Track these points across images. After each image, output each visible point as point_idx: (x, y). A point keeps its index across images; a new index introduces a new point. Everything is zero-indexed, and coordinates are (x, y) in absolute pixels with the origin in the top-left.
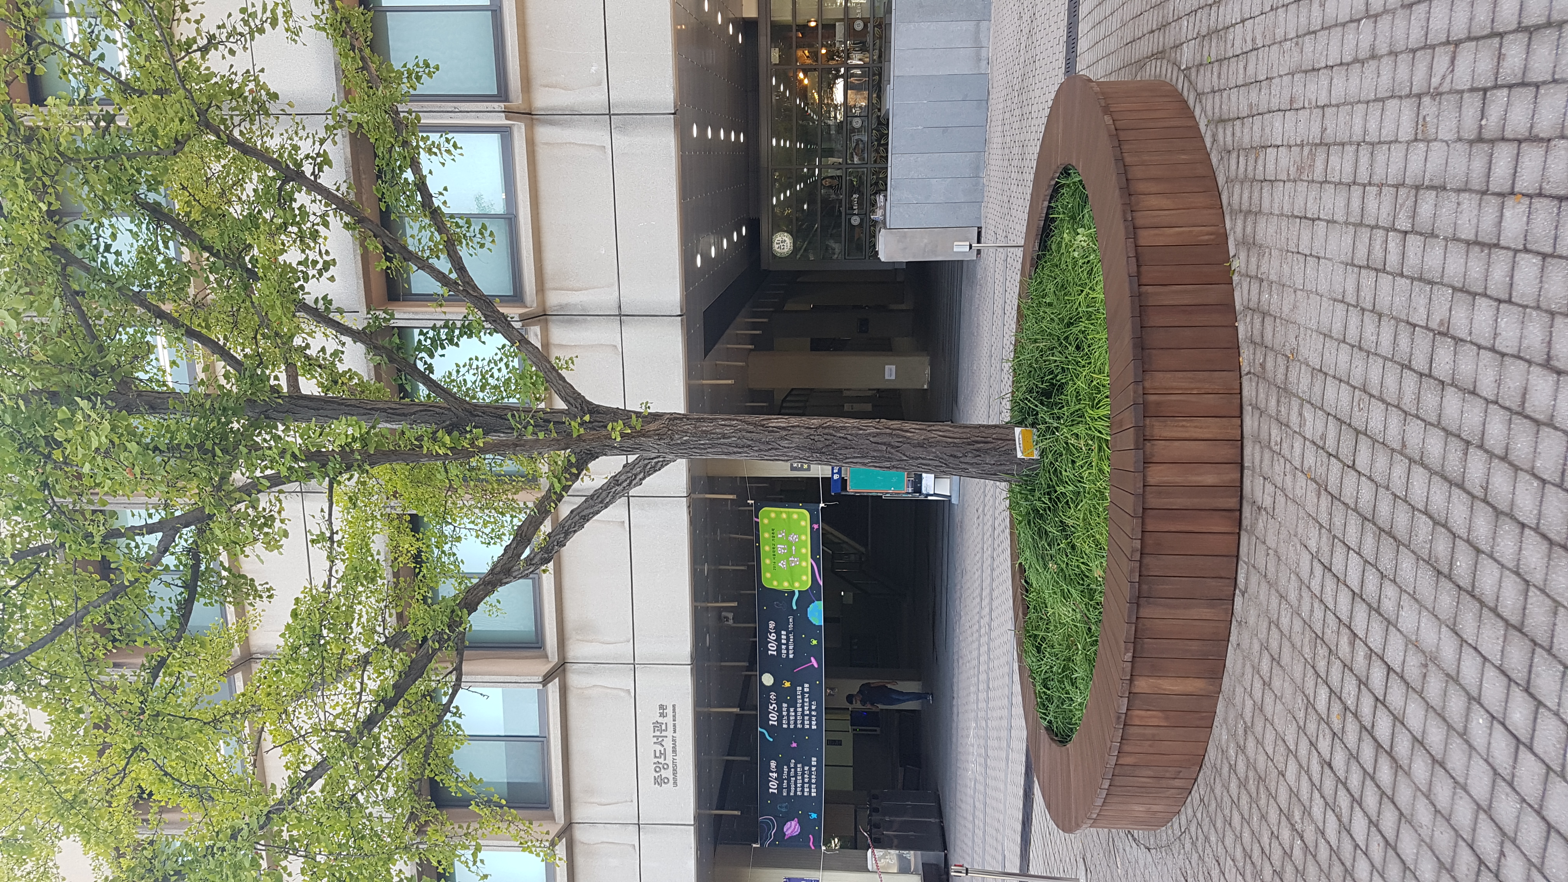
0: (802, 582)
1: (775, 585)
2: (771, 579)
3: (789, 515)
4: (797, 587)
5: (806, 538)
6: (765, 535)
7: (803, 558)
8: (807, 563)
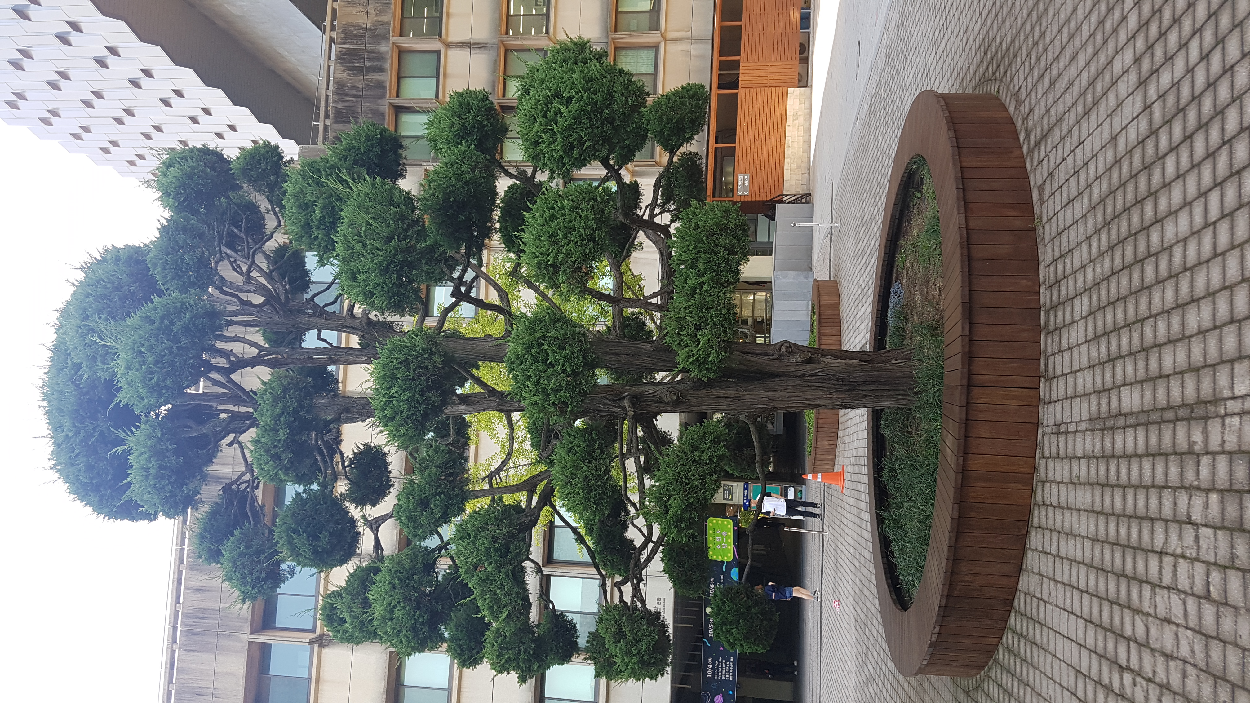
0: (728, 557)
1: (714, 558)
2: (713, 556)
3: (722, 522)
4: (726, 559)
5: (731, 534)
6: (710, 532)
7: (729, 544)
8: (731, 547)
